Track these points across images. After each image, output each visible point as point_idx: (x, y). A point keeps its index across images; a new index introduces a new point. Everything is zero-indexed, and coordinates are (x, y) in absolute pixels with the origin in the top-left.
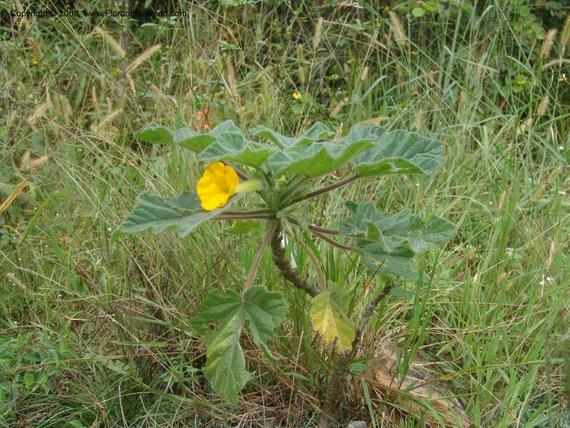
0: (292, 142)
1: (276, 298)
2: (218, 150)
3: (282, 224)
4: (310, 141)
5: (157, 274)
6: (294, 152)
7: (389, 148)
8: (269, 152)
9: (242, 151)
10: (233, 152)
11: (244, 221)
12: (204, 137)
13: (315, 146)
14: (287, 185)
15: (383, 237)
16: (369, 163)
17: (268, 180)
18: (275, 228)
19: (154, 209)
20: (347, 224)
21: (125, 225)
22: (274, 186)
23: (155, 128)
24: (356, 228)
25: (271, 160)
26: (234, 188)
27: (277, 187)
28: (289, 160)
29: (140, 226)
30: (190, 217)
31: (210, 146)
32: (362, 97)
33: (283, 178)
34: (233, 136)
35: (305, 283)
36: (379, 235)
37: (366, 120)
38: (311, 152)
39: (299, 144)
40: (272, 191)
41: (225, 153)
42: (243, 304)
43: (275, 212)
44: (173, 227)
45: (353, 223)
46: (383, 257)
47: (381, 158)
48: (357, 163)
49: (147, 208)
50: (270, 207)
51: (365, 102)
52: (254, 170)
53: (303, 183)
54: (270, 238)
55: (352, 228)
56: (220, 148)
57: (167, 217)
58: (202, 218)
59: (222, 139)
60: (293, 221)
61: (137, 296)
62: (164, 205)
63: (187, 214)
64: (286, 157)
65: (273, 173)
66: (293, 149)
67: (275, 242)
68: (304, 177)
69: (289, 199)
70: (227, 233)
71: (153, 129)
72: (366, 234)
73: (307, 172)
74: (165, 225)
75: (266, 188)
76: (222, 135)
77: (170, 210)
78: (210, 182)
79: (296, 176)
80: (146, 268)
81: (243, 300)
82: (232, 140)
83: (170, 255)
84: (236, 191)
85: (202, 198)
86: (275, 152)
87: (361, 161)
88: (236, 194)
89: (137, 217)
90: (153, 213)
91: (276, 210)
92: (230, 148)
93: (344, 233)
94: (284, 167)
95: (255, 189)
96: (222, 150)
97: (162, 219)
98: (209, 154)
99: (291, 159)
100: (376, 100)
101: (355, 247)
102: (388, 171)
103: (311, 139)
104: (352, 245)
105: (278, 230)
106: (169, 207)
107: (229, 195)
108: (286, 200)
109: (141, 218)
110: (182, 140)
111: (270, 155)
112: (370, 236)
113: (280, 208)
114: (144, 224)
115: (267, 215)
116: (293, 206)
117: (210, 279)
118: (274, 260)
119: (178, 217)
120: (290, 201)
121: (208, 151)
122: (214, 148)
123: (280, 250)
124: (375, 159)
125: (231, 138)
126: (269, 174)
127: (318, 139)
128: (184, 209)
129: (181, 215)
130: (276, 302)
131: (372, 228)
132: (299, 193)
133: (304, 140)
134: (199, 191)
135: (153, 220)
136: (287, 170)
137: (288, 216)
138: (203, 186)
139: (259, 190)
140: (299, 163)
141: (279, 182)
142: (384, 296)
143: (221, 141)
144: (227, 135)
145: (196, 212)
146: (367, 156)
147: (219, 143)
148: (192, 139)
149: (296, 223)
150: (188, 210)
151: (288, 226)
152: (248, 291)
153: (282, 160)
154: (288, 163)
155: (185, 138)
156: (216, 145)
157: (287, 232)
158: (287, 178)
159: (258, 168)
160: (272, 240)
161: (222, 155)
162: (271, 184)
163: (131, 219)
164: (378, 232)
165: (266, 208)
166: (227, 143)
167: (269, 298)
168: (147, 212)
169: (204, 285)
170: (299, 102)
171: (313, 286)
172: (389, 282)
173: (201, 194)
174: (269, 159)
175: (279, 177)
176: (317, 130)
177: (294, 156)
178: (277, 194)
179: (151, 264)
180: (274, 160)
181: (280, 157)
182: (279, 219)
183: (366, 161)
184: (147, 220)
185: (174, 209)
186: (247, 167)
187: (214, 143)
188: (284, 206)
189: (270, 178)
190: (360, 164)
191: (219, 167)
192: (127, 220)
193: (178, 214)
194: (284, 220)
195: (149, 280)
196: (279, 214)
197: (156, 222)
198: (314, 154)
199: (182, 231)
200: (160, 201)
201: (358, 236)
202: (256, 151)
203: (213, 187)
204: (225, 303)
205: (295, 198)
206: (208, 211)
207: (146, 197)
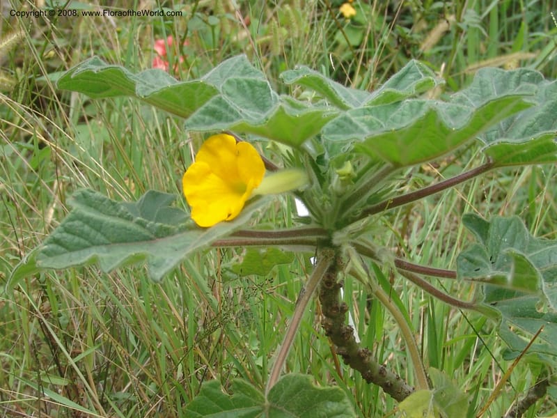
0: (362, 100)
1: (332, 400)
2: (223, 110)
3: (343, 256)
4: (400, 96)
5: (88, 352)
6: (369, 118)
7: (552, 112)
8: (325, 116)
9: (271, 113)
10: (251, 116)
11: (263, 251)
12: (195, 86)
13: (411, 106)
14: (355, 180)
15: (543, 284)
16: (513, 140)
17: (317, 171)
18: (329, 264)
19: (101, 223)
20: (471, 256)
21: (44, 252)
22: (330, 183)
23: (99, 68)
24: (489, 265)
25: (330, 132)
26: (256, 186)
27: (335, 184)
28: (362, 132)
29: (74, 255)
30: (169, 238)
31: (209, 104)
32: (481, 13)
33: (348, 168)
34: (251, 85)
35: (382, 372)
36: (535, 280)
37: (485, 59)
38: (403, 119)
39: (376, 102)
40: (326, 192)
41: (238, 116)
42: (267, 410)
43: (329, 233)
44: (139, 258)
45: (484, 256)
46: (538, 324)
47: (535, 131)
48: (488, 140)
49: (87, 221)
50: (321, 224)
51: (486, 22)
52: (290, 149)
53: (387, 178)
54: (319, 284)
55: (481, 264)
56: (227, 106)
57: (126, 238)
58: (196, 242)
59: (230, 90)
60: (365, 252)
61: (48, 394)
62: (121, 216)
63: (164, 233)
64: (357, 127)
65: (326, 157)
66: (366, 111)
67: (328, 291)
68: (389, 164)
69: (357, 207)
70: (228, 274)
71: (96, 69)
72: (509, 277)
73: (396, 156)
74: (121, 254)
75: (314, 186)
76: (229, 82)
77: (131, 225)
78: (209, 173)
79: (372, 165)
80: (67, 339)
81: (267, 403)
82: (249, 91)
83: (111, 316)
84: (257, 191)
85: (192, 203)
86: (334, 116)
87: (497, 137)
88: (258, 197)
89: (68, 237)
90: (98, 230)
91: (332, 228)
92: (246, 108)
93: (465, 275)
94: (350, 146)
95: (294, 187)
96: (232, 111)
97: (115, 242)
98: (207, 118)
99: (365, 129)
100: (506, 20)
101: (481, 304)
102: (547, 155)
103: (401, 92)
104: (475, 301)
105: (334, 269)
106: (129, 219)
107: (245, 197)
108: (351, 209)
109: (77, 239)
110: (152, 90)
111: (326, 122)
112: (517, 281)
113: (340, 226)
114: (82, 252)
115: (314, 238)
116: (366, 220)
117: (191, 364)
118: (325, 326)
119: (147, 239)
120: (360, 212)
121: (205, 113)
122: (216, 106)
123: (337, 308)
124: (524, 134)
125: (247, 88)
126: (320, 159)
127: (415, 92)
128: (158, 224)
129: (152, 236)
130: (333, 407)
131: (522, 266)
132: (376, 198)
133: (386, 93)
134: (187, 191)
135: (99, 244)
136: (354, 151)
137: (355, 241)
138: (195, 180)
139: (301, 189)
140: (384, 137)
141: (340, 175)
142: (534, 401)
143: (229, 95)
144: (239, 83)
145: (181, 230)
146: (508, 126)
147: (225, 97)
148: (171, 89)
149: (370, 254)
150: (166, 226)
151: (355, 262)
152: (278, 385)
153: (349, 132)
154: (363, 138)
155: (158, 88)
156: (220, 102)
157: (353, 273)
158: (355, 168)
159: (299, 148)
160: (323, 288)
161: (232, 120)
162: (323, 179)
163: (56, 241)
164: (534, 273)
165: (313, 226)
166: (240, 99)
167: (319, 400)
168: (86, 228)
169: (179, 374)
170: (355, 23)
171: (398, 379)
172: (545, 373)
173: (192, 196)
174: (324, 129)
175: (340, 164)
176: (411, 77)
177: (370, 125)
178: (334, 199)
179: (77, 333)
180: (334, 132)
181: (344, 126)
182: (337, 249)
183: (506, 137)
184: (87, 243)
185: (139, 223)
186: (274, 145)
187: (215, 98)
188: (348, 222)
189: (321, 167)
190: (496, 142)
191: (226, 142)
192: (50, 243)
193: (146, 233)
194: (347, 248)
195: (72, 362)
196: (338, 237)
197: (104, 248)
198: (409, 122)
199: (157, 266)
200: (112, 207)
201: (493, 280)
202: (298, 114)
203: (213, 182)
204: (231, 408)
205: (369, 206)
206: (205, 229)
207: (85, 199)
